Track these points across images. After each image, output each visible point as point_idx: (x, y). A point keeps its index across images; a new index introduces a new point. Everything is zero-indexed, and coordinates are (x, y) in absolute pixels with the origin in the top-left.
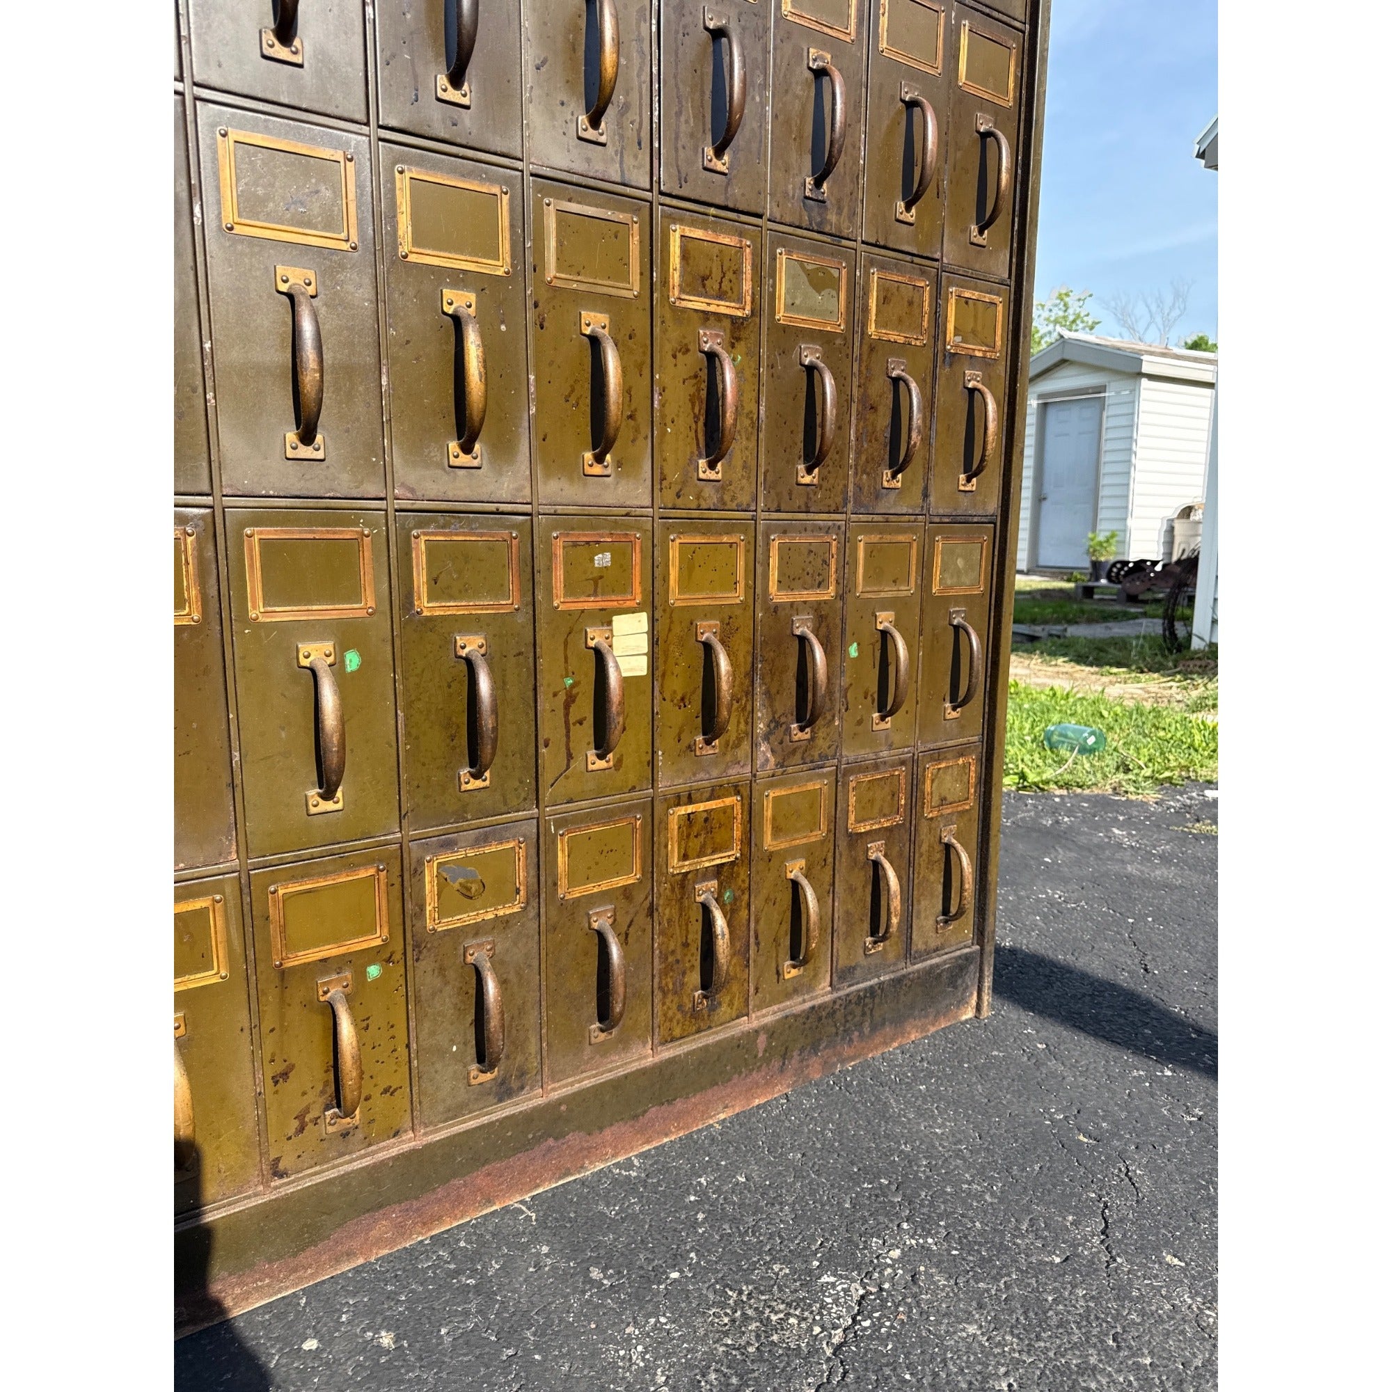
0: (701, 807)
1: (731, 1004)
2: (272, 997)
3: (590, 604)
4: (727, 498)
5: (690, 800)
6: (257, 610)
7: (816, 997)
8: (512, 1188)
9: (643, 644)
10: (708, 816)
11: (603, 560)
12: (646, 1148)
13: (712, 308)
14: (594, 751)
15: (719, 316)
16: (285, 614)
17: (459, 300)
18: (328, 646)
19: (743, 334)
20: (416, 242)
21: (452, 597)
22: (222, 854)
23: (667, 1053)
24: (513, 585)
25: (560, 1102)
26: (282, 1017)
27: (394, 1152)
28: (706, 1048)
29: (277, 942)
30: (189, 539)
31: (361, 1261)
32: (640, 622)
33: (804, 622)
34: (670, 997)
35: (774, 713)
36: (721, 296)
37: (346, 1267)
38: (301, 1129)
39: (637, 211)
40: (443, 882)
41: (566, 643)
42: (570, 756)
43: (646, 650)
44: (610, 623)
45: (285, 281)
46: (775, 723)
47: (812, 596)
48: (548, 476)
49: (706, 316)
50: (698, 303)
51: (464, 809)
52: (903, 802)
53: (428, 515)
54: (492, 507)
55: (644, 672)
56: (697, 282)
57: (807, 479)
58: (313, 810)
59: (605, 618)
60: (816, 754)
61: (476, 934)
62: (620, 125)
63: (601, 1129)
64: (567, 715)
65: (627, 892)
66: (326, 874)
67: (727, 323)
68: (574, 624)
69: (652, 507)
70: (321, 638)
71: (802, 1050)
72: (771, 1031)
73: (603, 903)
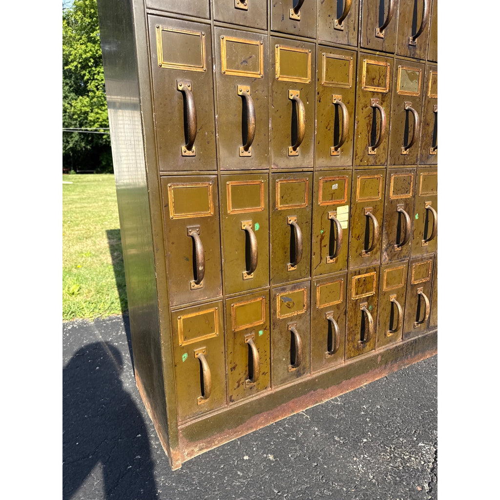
0: (363, 276)
1: (370, 346)
2: (231, 342)
3: (330, 203)
4: (377, 161)
5: (359, 274)
6: (230, 211)
7: (397, 343)
8: (301, 407)
9: (346, 217)
10: (365, 279)
12: (341, 394)
13: (376, 90)
14: (329, 256)
15: (377, 92)
16: (238, 211)
17: (294, 94)
18: (250, 222)
19: (386, 99)
20: (281, 73)
21: (287, 203)
22: (218, 293)
23: (349, 362)
24: (306, 198)
25: (316, 378)
26: (234, 348)
27: (266, 394)
28: (361, 361)
29: (233, 323)
30: (211, 186)
31: (255, 430)
32: (346, 209)
33: (401, 206)
34: (350, 343)
35: (389, 241)
36: (379, 85)
37: (250, 432)
38: (238, 386)
39: (352, 55)
40: (282, 303)
41: (322, 218)
42: (321, 258)
43: (347, 219)
44: (336, 210)
45: (241, 91)
46: (389, 245)
47: (404, 196)
48: (319, 157)
49: (374, 93)
50: (371, 89)
51: (288, 277)
52: (430, 273)
53: (280, 174)
54: (301, 170)
55: (346, 227)
56: (371, 81)
57: (405, 153)
58: (245, 278)
59: (335, 208)
60: (402, 256)
61: (291, 320)
62: (348, 23)
63: (328, 387)
64: (321, 244)
65: (338, 306)
66: (248, 300)
67: (380, 95)
68: (325, 210)
69: (352, 166)
70: (248, 219)
71: (392, 362)
72: (382, 355)
73: (331, 310)
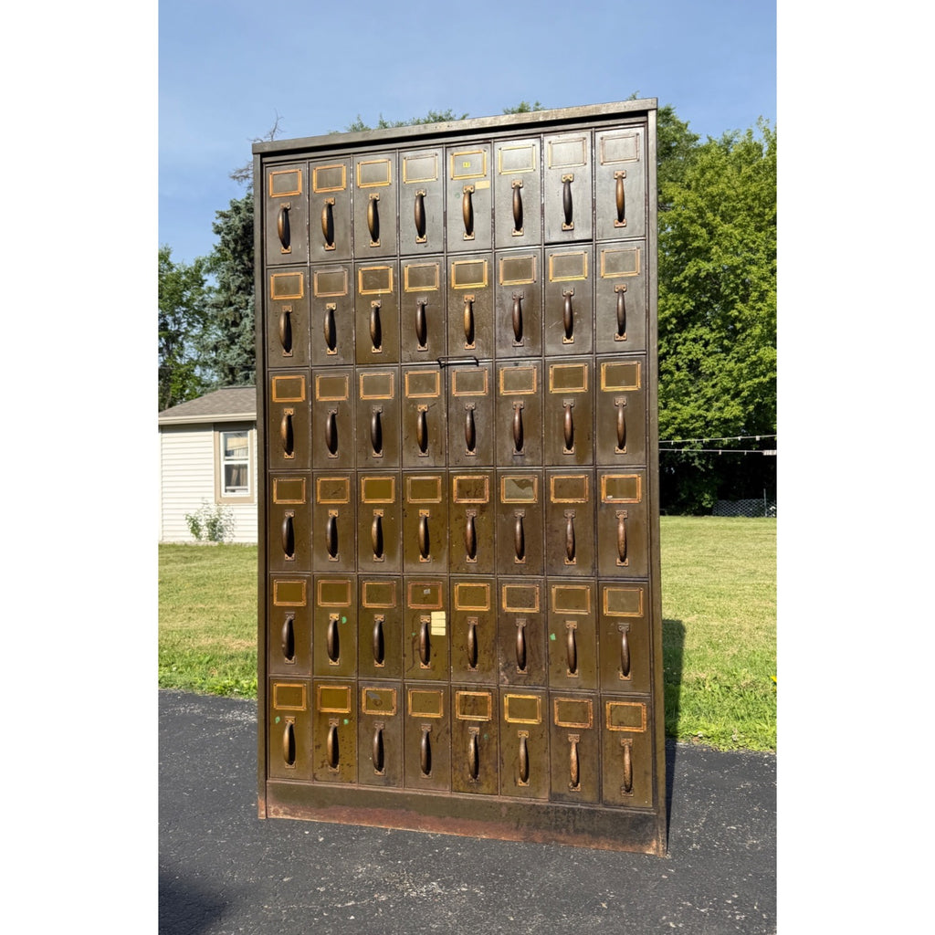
0: (471, 694)
1: (488, 786)
2: (317, 721)
3: (423, 607)
4: (480, 569)
5: (466, 690)
6: (320, 603)
7: (540, 801)
8: (389, 822)
9: (443, 623)
10: (475, 698)
11: (427, 591)
12: (445, 833)
13: (471, 502)
14: (422, 661)
15: (475, 505)
16: (327, 604)
18: (337, 615)
19: (486, 509)
20: (366, 498)
21: (374, 602)
22: (308, 672)
23: (455, 796)
24: (394, 598)
25: (408, 795)
26: (319, 727)
27: (350, 788)
28: (475, 801)
29: (319, 703)
30: (305, 583)
31: (338, 822)
32: (442, 615)
33: (521, 621)
34: (457, 772)
35: (508, 659)
36: (475, 497)
37: (333, 822)
38: (322, 767)
39: (440, 474)
40: (368, 698)
41: (413, 621)
42: (414, 662)
43: (445, 626)
44: (430, 615)
45: (331, 514)
46: (508, 665)
47: (527, 610)
48: (407, 563)
49: (469, 505)
50: (465, 501)
51: (376, 673)
52: (591, 717)
53: (368, 577)
54: (388, 574)
55: (444, 634)
56: (465, 494)
58: (330, 664)
59: (428, 613)
60: (532, 683)
61: (378, 719)
62: (434, 449)
63: (425, 815)
64: (413, 647)
65: (437, 720)
66: (333, 685)
67: (478, 506)
68: (417, 613)
69: (448, 573)
70: (336, 612)
71: (528, 824)
72: (510, 807)
73: (427, 722)
